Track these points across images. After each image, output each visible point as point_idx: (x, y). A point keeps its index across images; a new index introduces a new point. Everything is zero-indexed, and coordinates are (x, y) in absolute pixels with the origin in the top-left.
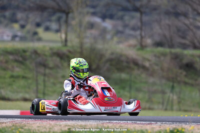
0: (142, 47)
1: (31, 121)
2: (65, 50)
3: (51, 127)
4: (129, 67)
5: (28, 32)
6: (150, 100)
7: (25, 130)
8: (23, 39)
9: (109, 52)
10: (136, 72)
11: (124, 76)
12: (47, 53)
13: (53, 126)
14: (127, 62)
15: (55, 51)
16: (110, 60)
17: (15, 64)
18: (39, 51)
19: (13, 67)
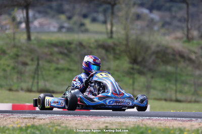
0: (189, 39)
1: (70, 117)
2: (110, 42)
3: (89, 124)
4: (175, 60)
5: (75, 23)
6: (195, 93)
7: (62, 127)
8: (70, 30)
9: (155, 44)
10: (182, 64)
11: (169, 68)
12: (92, 45)
13: (91, 124)
14: (174, 55)
15: (100, 43)
16: (157, 53)
17: (60, 56)
18: (84, 44)
19: (58, 59)
